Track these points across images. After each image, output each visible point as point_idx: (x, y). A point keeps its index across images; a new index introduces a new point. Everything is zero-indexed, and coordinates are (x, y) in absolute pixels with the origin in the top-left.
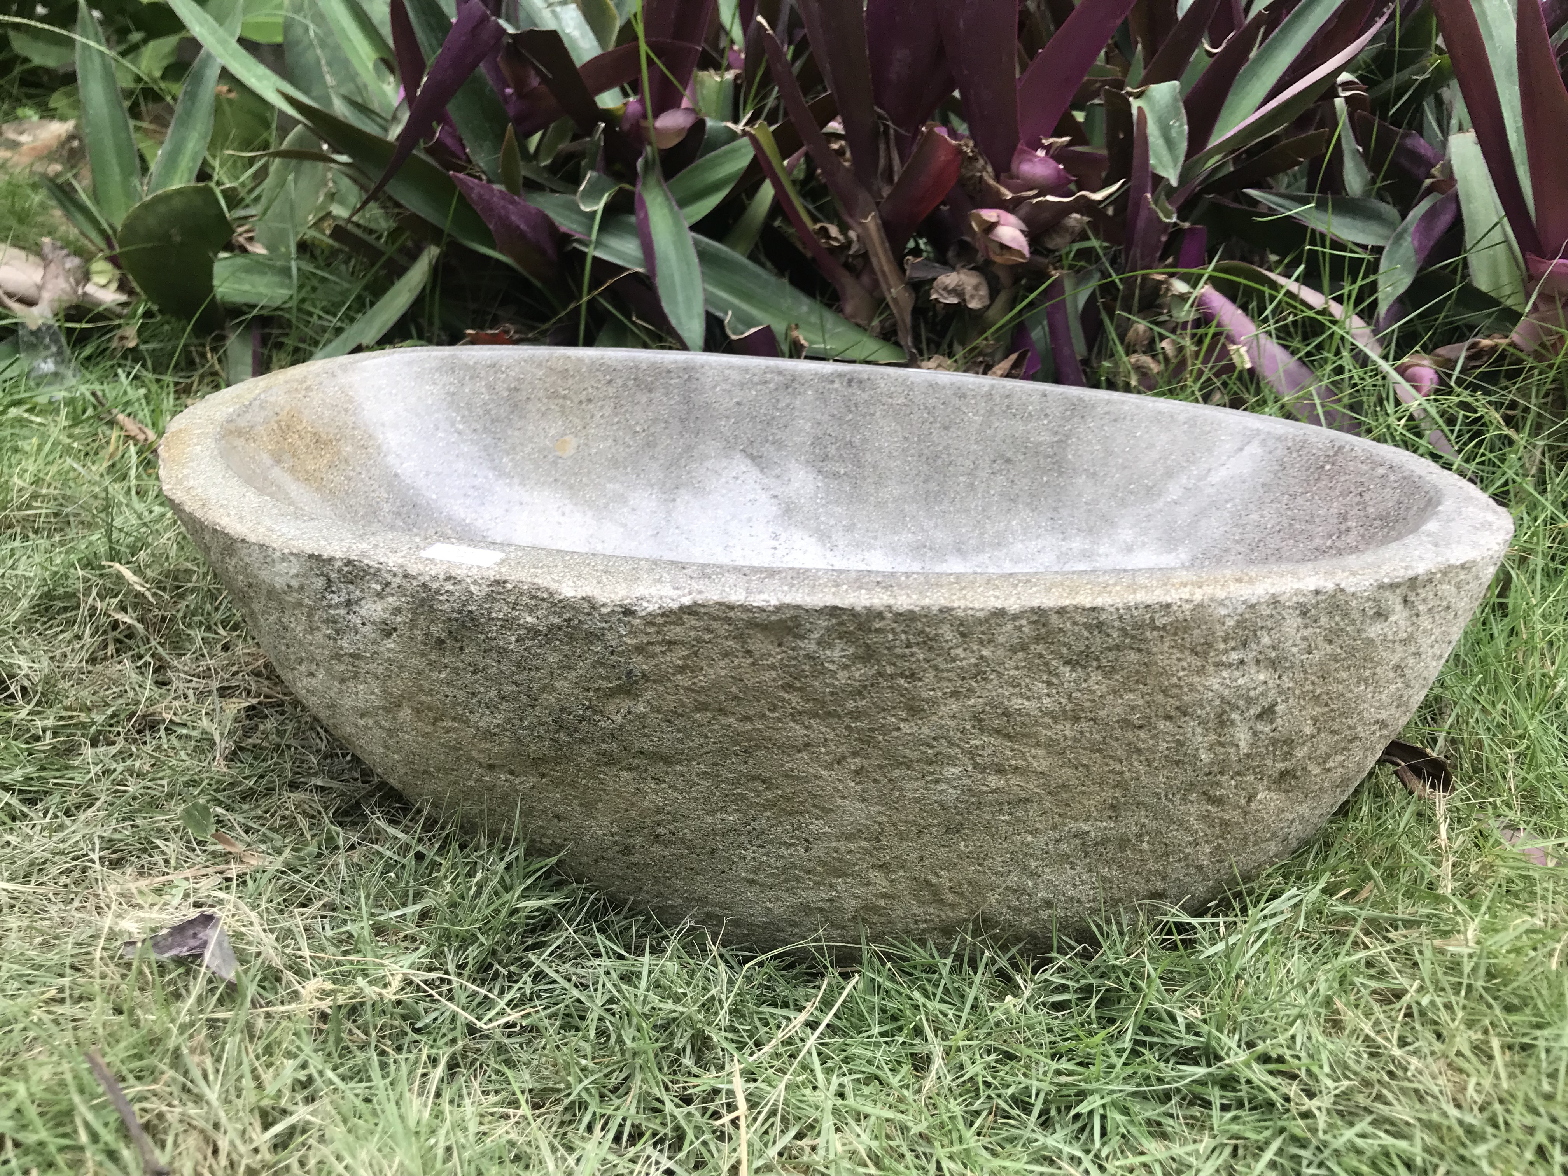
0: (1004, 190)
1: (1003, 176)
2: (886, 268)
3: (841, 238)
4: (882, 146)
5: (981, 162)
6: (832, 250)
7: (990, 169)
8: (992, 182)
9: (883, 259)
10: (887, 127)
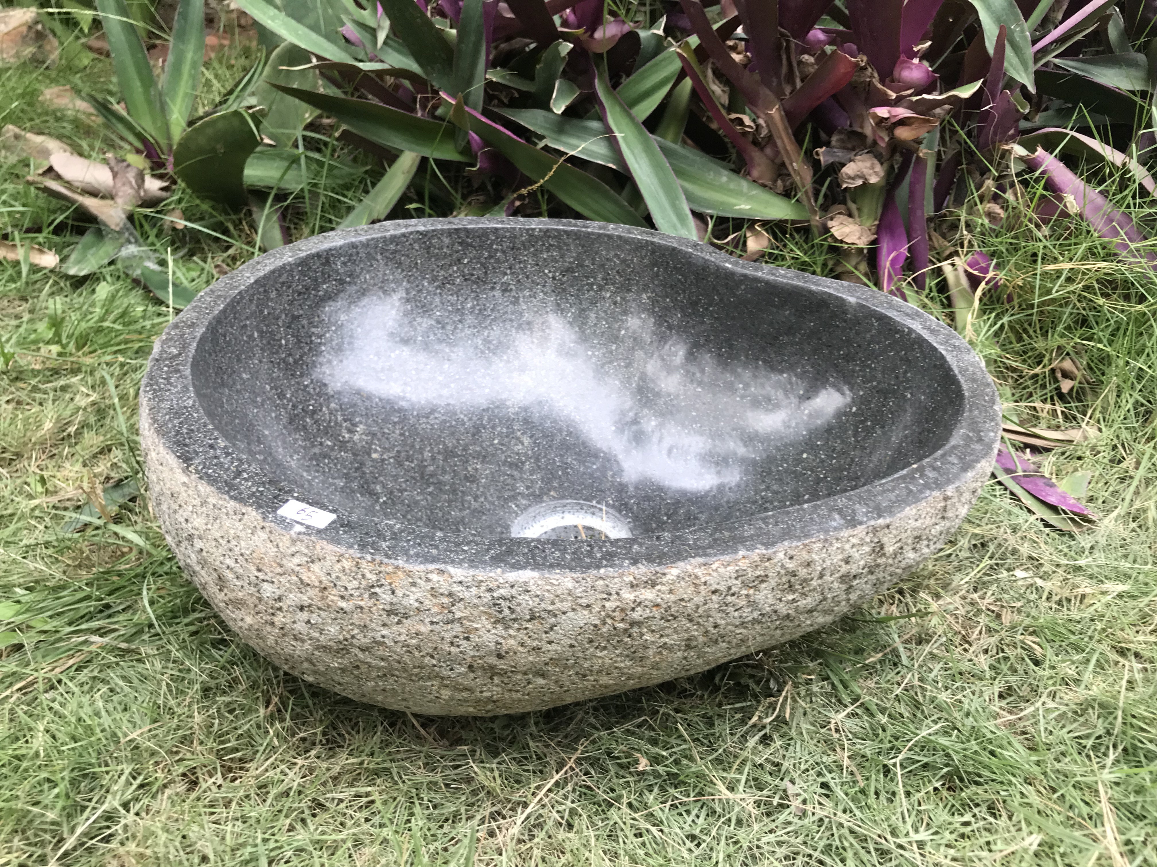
0: (890, 92)
1: (887, 80)
2: (789, 148)
3: (752, 124)
4: (784, 57)
5: (870, 70)
6: (745, 134)
7: (876, 75)
8: (880, 86)
9: (786, 141)
10: (788, 42)
